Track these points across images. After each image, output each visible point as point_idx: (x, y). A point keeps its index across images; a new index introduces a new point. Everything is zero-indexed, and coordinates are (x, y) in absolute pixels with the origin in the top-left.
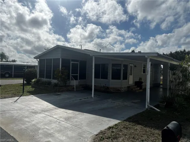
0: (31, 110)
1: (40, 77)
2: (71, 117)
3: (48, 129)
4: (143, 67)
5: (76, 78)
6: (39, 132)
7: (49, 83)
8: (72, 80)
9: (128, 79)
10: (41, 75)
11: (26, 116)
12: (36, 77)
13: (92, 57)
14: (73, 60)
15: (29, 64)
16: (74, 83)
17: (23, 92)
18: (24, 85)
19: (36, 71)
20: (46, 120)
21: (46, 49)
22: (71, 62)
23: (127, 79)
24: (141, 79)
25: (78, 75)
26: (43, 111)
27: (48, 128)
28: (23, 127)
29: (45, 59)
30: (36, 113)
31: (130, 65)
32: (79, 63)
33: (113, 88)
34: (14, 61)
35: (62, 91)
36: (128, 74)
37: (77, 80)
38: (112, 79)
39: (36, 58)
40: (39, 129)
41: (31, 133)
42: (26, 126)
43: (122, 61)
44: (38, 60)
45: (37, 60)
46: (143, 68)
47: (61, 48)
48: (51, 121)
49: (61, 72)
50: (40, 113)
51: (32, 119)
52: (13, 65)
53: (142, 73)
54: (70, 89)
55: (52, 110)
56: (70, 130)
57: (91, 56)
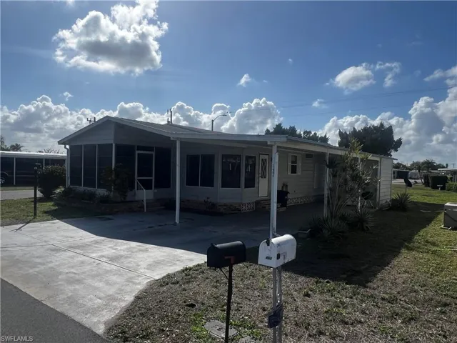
0: (48, 247)
1: (71, 183)
2: (122, 256)
3: (75, 274)
4: (290, 160)
5: (147, 185)
6: (60, 277)
7: (92, 196)
8: (139, 188)
9: (256, 185)
10: (75, 180)
11: (38, 255)
12: (64, 185)
13: (176, 141)
14: (139, 148)
15: (51, 154)
16: (144, 195)
17: (35, 214)
18: (36, 200)
19: (64, 170)
20: (75, 261)
21: (90, 121)
22: (137, 152)
23: (254, 187)
24: (287, 186)
25: (153, 178)
26: (71, 247)
27: (75, 271)
28: (31, 271)
29: (81, 146)
30: (57, 250)
31: (262, 157)
32: (154, 153)
33: (225, 205)
34: (16, 148)
35: (118, 212)
36: (257, 176)
37: (151, 189)
38: (222, 187)
39: (62, 144)
40: (60, 273)
41: (44, 279)
42: (37, 269)
43: (244, 148)
44: (68, 147)
45: (65, 147)
46: (290, 164)
47: (114, 122)
48: (83, 262)
49: (114, 172)
50: (65, 250)
51: (49, 260)
52: (13, 158)
53: (289, 173)
54: (134, 209)
55: (89, 245)
56: (114, 275)
57: (172, 139)
